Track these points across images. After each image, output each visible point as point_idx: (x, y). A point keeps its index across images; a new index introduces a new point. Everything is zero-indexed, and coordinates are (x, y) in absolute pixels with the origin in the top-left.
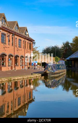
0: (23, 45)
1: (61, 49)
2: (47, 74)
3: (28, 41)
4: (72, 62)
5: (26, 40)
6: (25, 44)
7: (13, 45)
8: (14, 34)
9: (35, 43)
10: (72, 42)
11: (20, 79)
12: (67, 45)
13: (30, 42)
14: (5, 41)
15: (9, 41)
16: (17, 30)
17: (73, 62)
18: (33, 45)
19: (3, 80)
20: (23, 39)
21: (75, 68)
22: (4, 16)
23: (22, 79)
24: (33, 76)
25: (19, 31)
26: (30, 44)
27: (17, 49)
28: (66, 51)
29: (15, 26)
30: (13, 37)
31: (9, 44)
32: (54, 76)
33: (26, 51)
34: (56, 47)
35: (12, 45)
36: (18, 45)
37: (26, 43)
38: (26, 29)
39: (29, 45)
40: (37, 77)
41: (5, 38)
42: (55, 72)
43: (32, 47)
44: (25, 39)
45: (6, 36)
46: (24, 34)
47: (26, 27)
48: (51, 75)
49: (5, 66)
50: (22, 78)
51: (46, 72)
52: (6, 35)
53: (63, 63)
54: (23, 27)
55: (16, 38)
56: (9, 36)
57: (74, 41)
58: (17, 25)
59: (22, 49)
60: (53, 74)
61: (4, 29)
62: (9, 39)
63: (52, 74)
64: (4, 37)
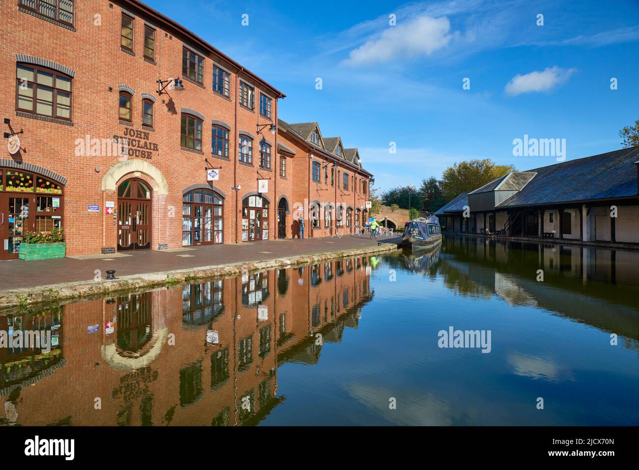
0: (350, 184)
1: (419, 193)
2: (411, 243)
3: (361, 177)
4: (446, 220)
5: (357, 175)
6: (355, 183)
7: (334, 185)
8: (336, 162)
9: (373, 180)
10: (441, 180)
11: (359, 255)
12: (431, 184)
13: (364, 179)
14: (320, 176)
15: (327, 177)
16: (339, 154)
17: (449, 219)
18: (371, 185)
19: (329, 257)
20: (351, 174)
21: (454, 232)
22: (316, 128)
23: (362, 255)
24: (382, 249)
25: (343, 156)
26: (365, 183)
27: (340, 193)
28: (430, 197)
29: (335, 149)
30: (334, 168)
31: (326, 183)
32: (424, 247)
33: (357, 197)
34: (410, 190)
35: (332, 185)
36: (342, 185)
37: (358, 181)
38: (356, 153)
39: (362, 185)
40: (390, 250)
41: (320, 171)
42: (427, 240)
43: (368, 190)
44: (355, 172)
45: (322, 166)
46: (352, 163)
47: (357, 149)
48: (418, 247)
49: (320, 228)
50: (362, 252)
51: (407, 240)
52: (320, 164)
53: (436, 221)
54: (350, 150)
55: (339, 171)
56: (326, 166)
57: (446, 177)
58: (340, 145)
59: (350, 192)
60: (422, 243)
61: (318, 152)
62: (326, 173)
63: (420, 245)
64: (317, 170)
